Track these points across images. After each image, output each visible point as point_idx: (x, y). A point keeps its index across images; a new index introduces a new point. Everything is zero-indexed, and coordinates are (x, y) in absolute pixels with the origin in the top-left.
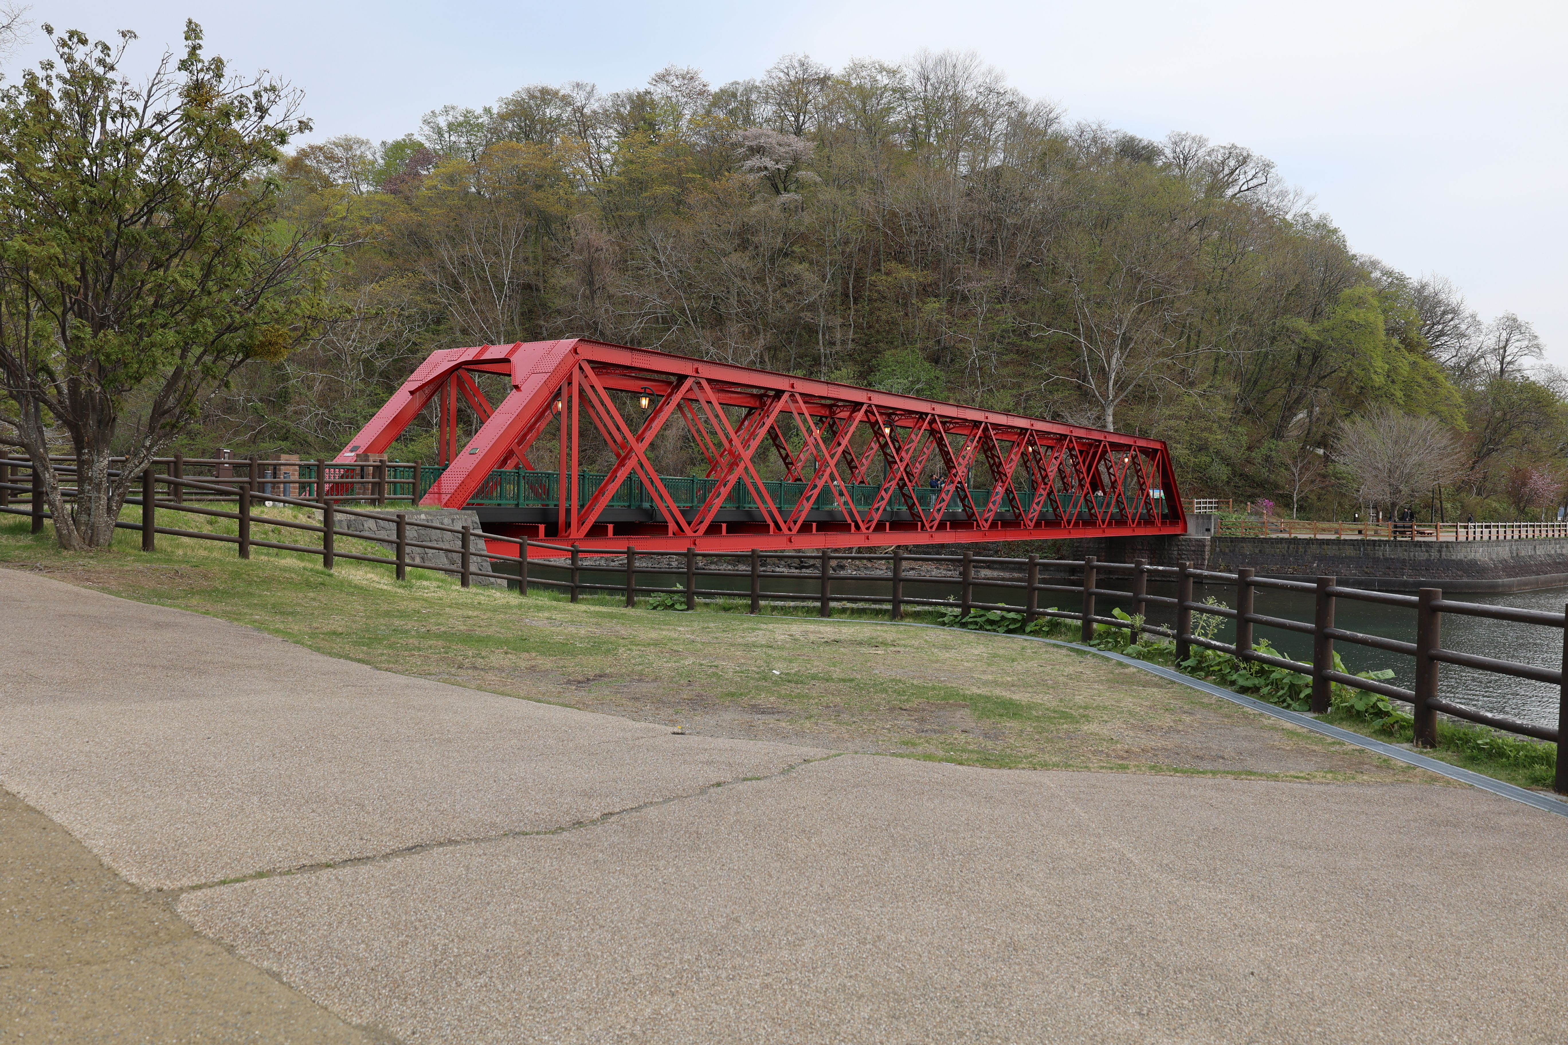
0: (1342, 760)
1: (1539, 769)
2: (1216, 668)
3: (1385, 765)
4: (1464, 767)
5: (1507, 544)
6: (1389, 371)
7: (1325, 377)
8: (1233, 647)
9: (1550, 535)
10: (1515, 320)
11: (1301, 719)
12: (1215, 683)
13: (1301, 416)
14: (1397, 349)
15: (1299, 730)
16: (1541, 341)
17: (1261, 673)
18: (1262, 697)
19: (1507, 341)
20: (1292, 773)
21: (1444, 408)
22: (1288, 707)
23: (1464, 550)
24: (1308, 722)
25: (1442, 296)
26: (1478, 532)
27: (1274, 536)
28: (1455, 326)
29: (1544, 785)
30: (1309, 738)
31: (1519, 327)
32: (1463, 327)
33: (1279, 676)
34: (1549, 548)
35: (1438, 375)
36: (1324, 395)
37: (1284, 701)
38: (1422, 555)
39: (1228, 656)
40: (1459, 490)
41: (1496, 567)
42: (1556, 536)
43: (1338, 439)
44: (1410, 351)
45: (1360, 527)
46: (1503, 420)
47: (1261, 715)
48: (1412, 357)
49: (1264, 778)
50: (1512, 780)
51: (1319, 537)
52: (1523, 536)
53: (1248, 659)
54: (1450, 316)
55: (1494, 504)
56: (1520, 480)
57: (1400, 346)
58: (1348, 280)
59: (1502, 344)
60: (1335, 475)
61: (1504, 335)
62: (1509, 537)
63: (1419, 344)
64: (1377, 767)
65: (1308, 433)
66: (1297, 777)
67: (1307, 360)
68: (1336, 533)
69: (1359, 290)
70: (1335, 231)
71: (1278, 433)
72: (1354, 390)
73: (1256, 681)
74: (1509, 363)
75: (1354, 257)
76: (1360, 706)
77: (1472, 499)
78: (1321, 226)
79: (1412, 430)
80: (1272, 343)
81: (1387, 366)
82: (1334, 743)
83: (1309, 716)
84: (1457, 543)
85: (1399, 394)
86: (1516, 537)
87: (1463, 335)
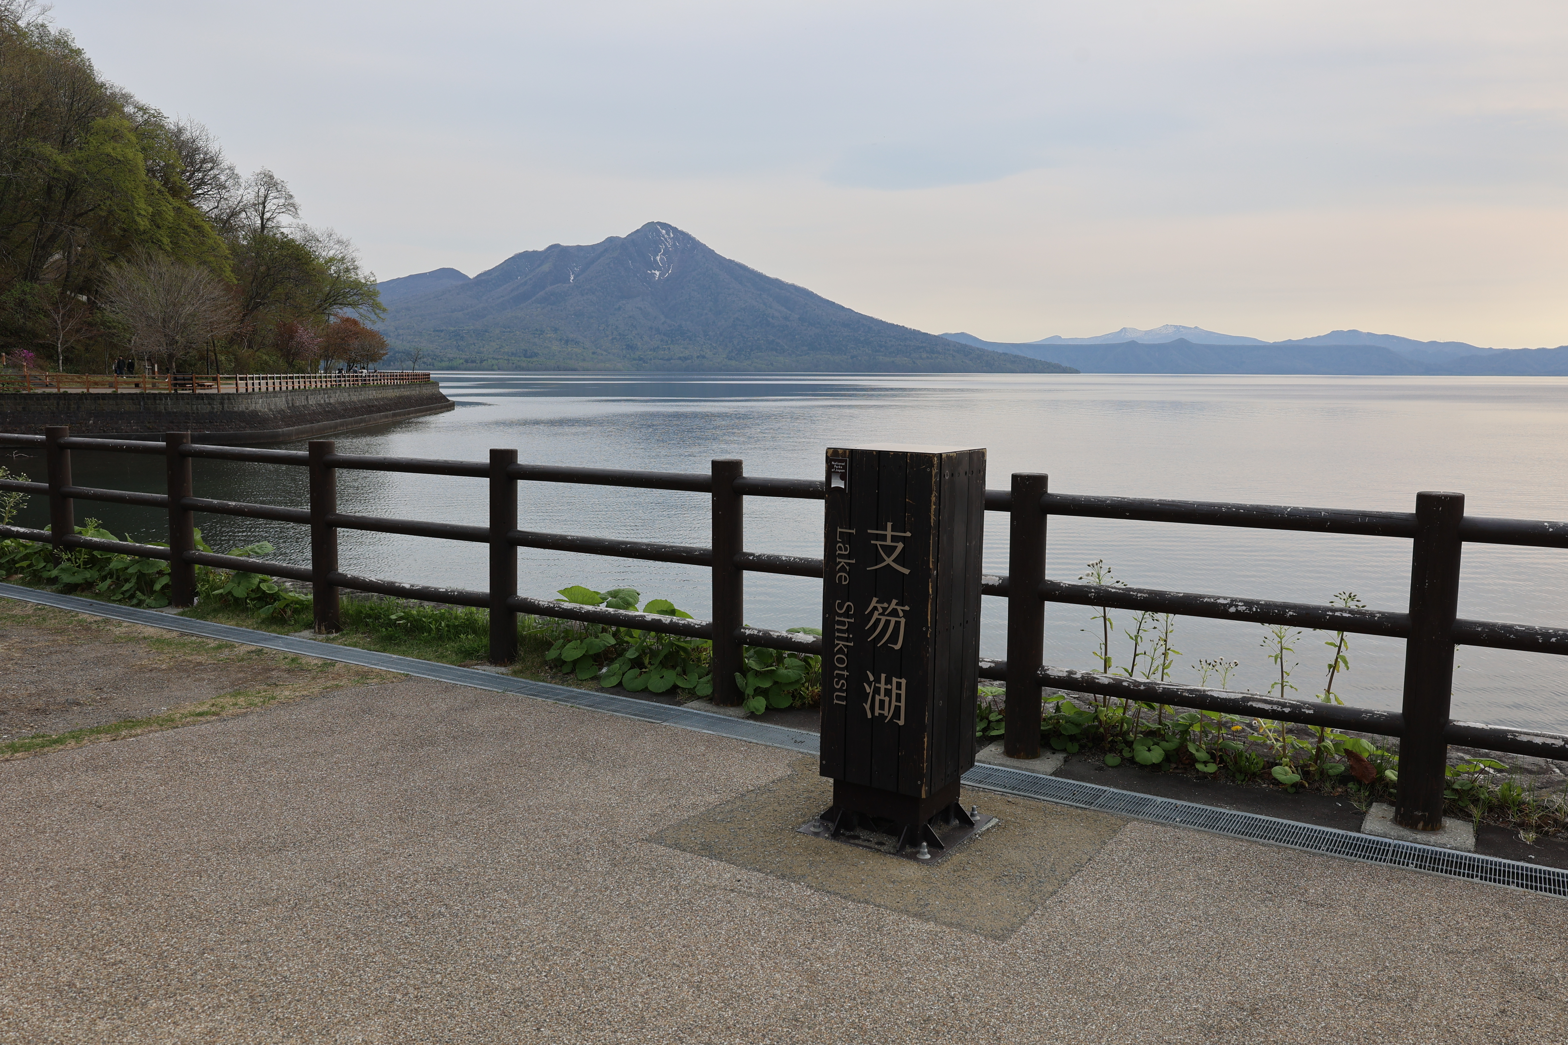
0: (241, 670)
1: (468, 640)
2: (25, 564)
3: (296, 667)
4: (384, 651)
5: (283, 395)
6: (153, 215)
7: (81, 215)
8: (47, 531)
9: (319, 386)
10: (271, 177)
11: (162, 620)
12: (23, 582)
13: (57, 256)
14: (159, 191)
15: (168, 636)
16: (297, 200)
17: (92, 562)
18: (98, 595)
19: (266, 197)
20: (190, 708)
21: (212, 259)
22: (139, 604)
23: (245, 401)
24: (174, 621)
25: (201, 144)
26: (257, 384)
27: (39, 391)
28: (215, 176)
29: (478, 658)
30: (184, 645)
31: (275, 184)
32: (223, 178)
33: (121, 566)
34: (319, 397)
35: (204, 224)
36: (82, 235)
37: (132, 596)
38: (205, 408)
39: (38, 545)
40: (231, 342)
41: (275, 417)
42: (324, 386)
43: (105, 283)
44: (173, 196)
45: (136, 380)
46: (268, 275)
47: (106, 621)
48: (177, 203)
49: (155, 727)
50: (440, 657)
51: (92, 391)
52: (296, 387)
53: (73, 546)
54: (210, 165)
55: (265, 357)
56: (287, 334)
57: (163, 189)
58: (100, 108)
59: (261, 200)
60: (103, 323)
61: (262, 192)
62: (284, 388)
63: (182, 189)
64: (289, 671)
65: (67, 277)
66: (201, 714)
67: (59, 194)
68: (110, 387)
69: (114, 121)
70: (79, 52)
71: (31, 274)
72: (117, 232)
73: (88, 575)
74: (268, 220)
75: (102, 85)
76: (240, 592)
77: (244, 352)
78: (61, 43)
79: (184, 280)
80: (15, 169)
81: (151, 209)
82: (220, 647)
83: (171, 612)
84: (238, 394)
85: (166, 240)
86: (290, 388)
87: (223, 187)
